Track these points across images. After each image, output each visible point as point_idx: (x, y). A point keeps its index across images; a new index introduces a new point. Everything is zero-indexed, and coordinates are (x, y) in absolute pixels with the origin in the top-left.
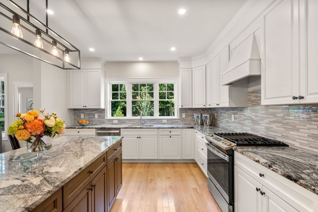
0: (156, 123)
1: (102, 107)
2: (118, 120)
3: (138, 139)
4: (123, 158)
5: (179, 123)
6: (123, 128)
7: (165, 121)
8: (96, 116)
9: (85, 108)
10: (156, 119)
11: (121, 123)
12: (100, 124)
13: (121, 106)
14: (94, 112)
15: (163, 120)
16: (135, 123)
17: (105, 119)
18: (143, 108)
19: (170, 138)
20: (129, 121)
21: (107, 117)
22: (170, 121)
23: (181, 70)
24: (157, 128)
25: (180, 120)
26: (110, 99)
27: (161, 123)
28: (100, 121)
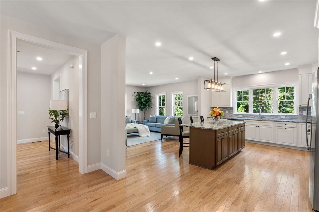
0: (275, 118)
1: (231, 106)
2: (242, 115)
3: (257, 127)
4: (246, 139)
5: (298, 119)
6: (245, 120)
7: (284, 117)
8: (227, 112)
9: (220, 107)
10: (275, 115)
11: (244, 117)
12: (229, 117)
13: (243, 104)
14: (225, 109)
15: (281, 116)
16: (255, 117)
17: (233, 113)
18: (270, 106)
19: (285, 129)
20: (251, 116)
21: (234, 112)
22: (289, 118)
23: (300, 76)
24: (273, 121)
25: (300, 117)
26: (236, 101)
27: (279, 118)
28: (229, 115)
